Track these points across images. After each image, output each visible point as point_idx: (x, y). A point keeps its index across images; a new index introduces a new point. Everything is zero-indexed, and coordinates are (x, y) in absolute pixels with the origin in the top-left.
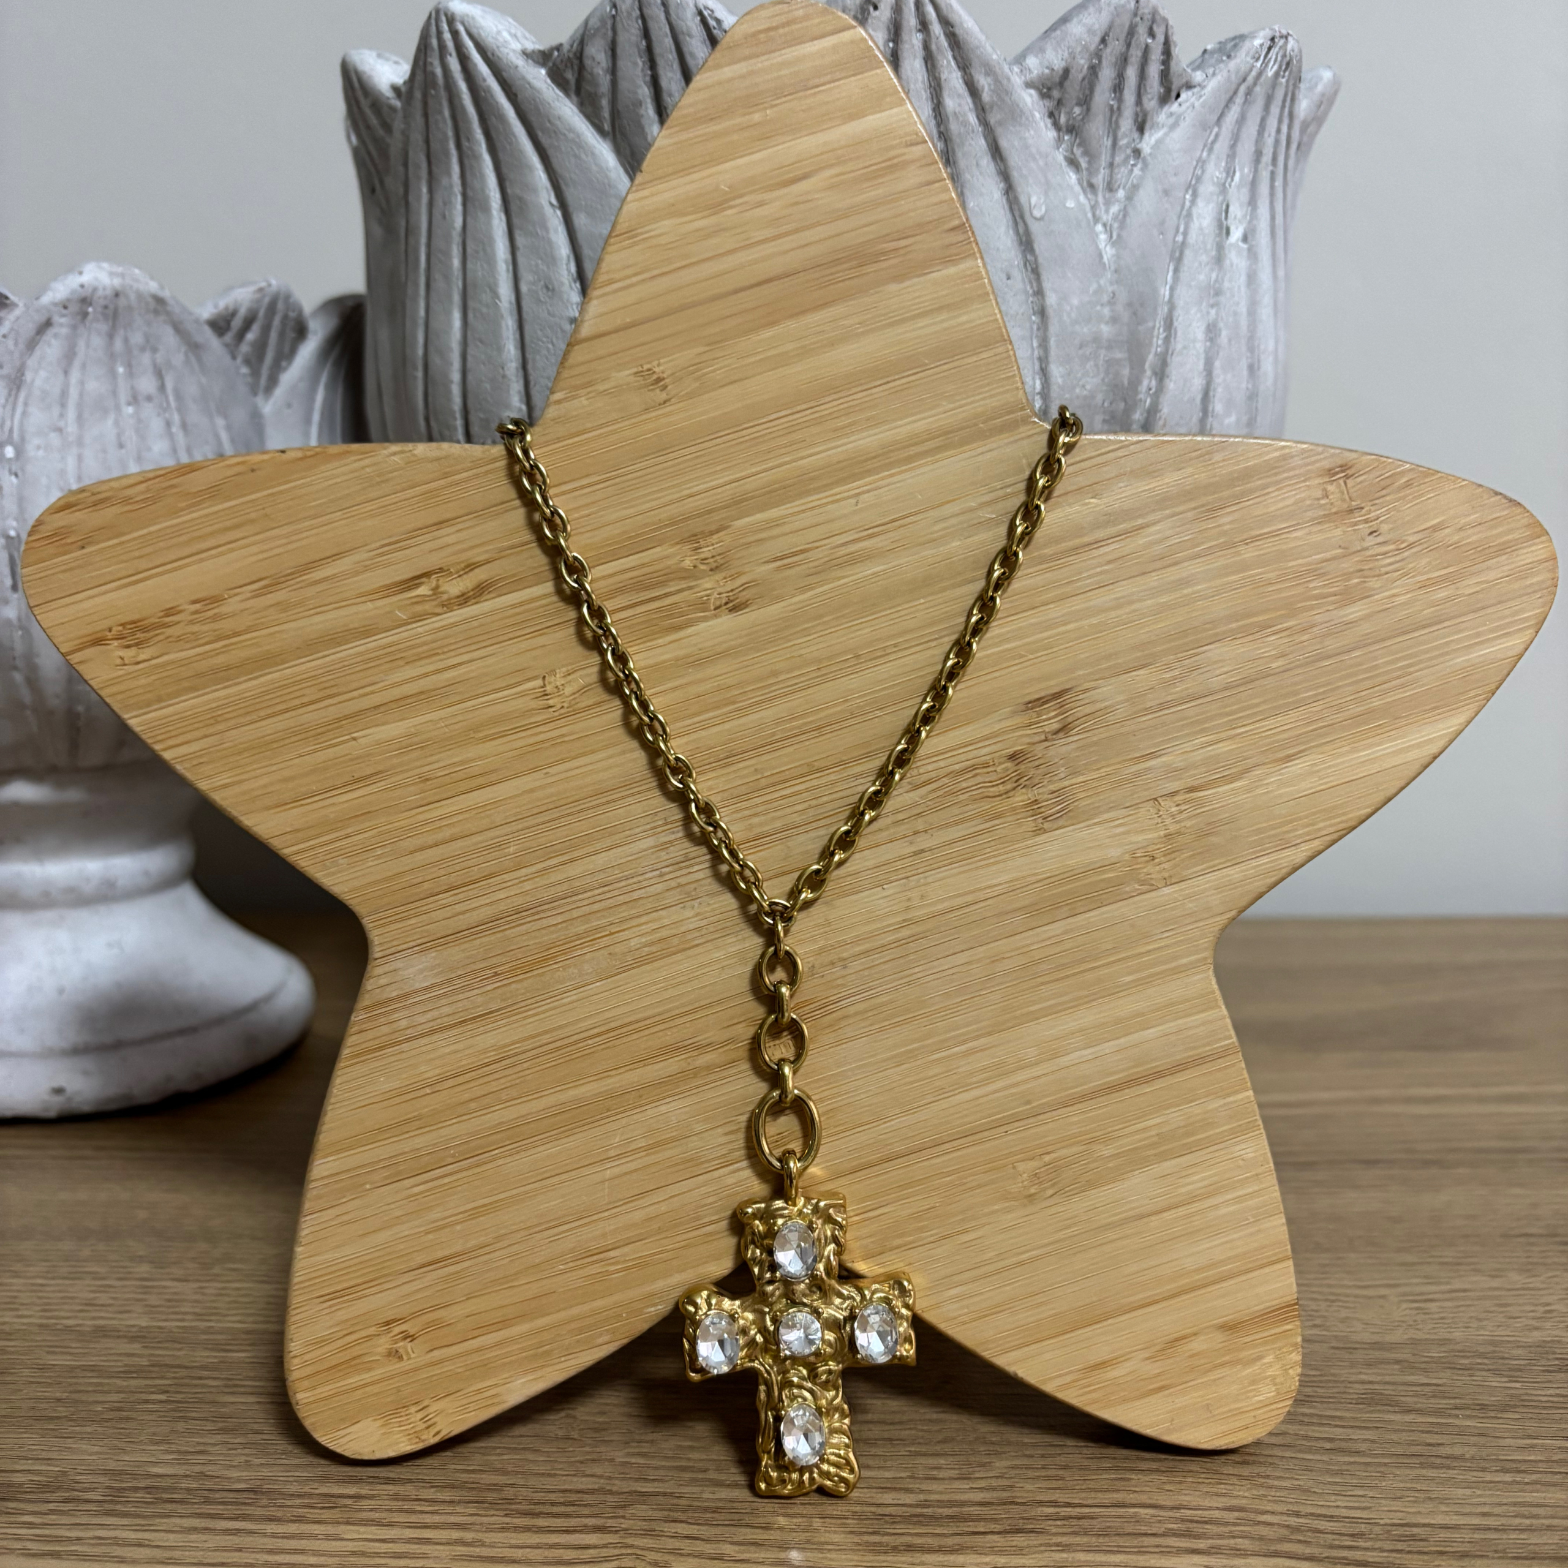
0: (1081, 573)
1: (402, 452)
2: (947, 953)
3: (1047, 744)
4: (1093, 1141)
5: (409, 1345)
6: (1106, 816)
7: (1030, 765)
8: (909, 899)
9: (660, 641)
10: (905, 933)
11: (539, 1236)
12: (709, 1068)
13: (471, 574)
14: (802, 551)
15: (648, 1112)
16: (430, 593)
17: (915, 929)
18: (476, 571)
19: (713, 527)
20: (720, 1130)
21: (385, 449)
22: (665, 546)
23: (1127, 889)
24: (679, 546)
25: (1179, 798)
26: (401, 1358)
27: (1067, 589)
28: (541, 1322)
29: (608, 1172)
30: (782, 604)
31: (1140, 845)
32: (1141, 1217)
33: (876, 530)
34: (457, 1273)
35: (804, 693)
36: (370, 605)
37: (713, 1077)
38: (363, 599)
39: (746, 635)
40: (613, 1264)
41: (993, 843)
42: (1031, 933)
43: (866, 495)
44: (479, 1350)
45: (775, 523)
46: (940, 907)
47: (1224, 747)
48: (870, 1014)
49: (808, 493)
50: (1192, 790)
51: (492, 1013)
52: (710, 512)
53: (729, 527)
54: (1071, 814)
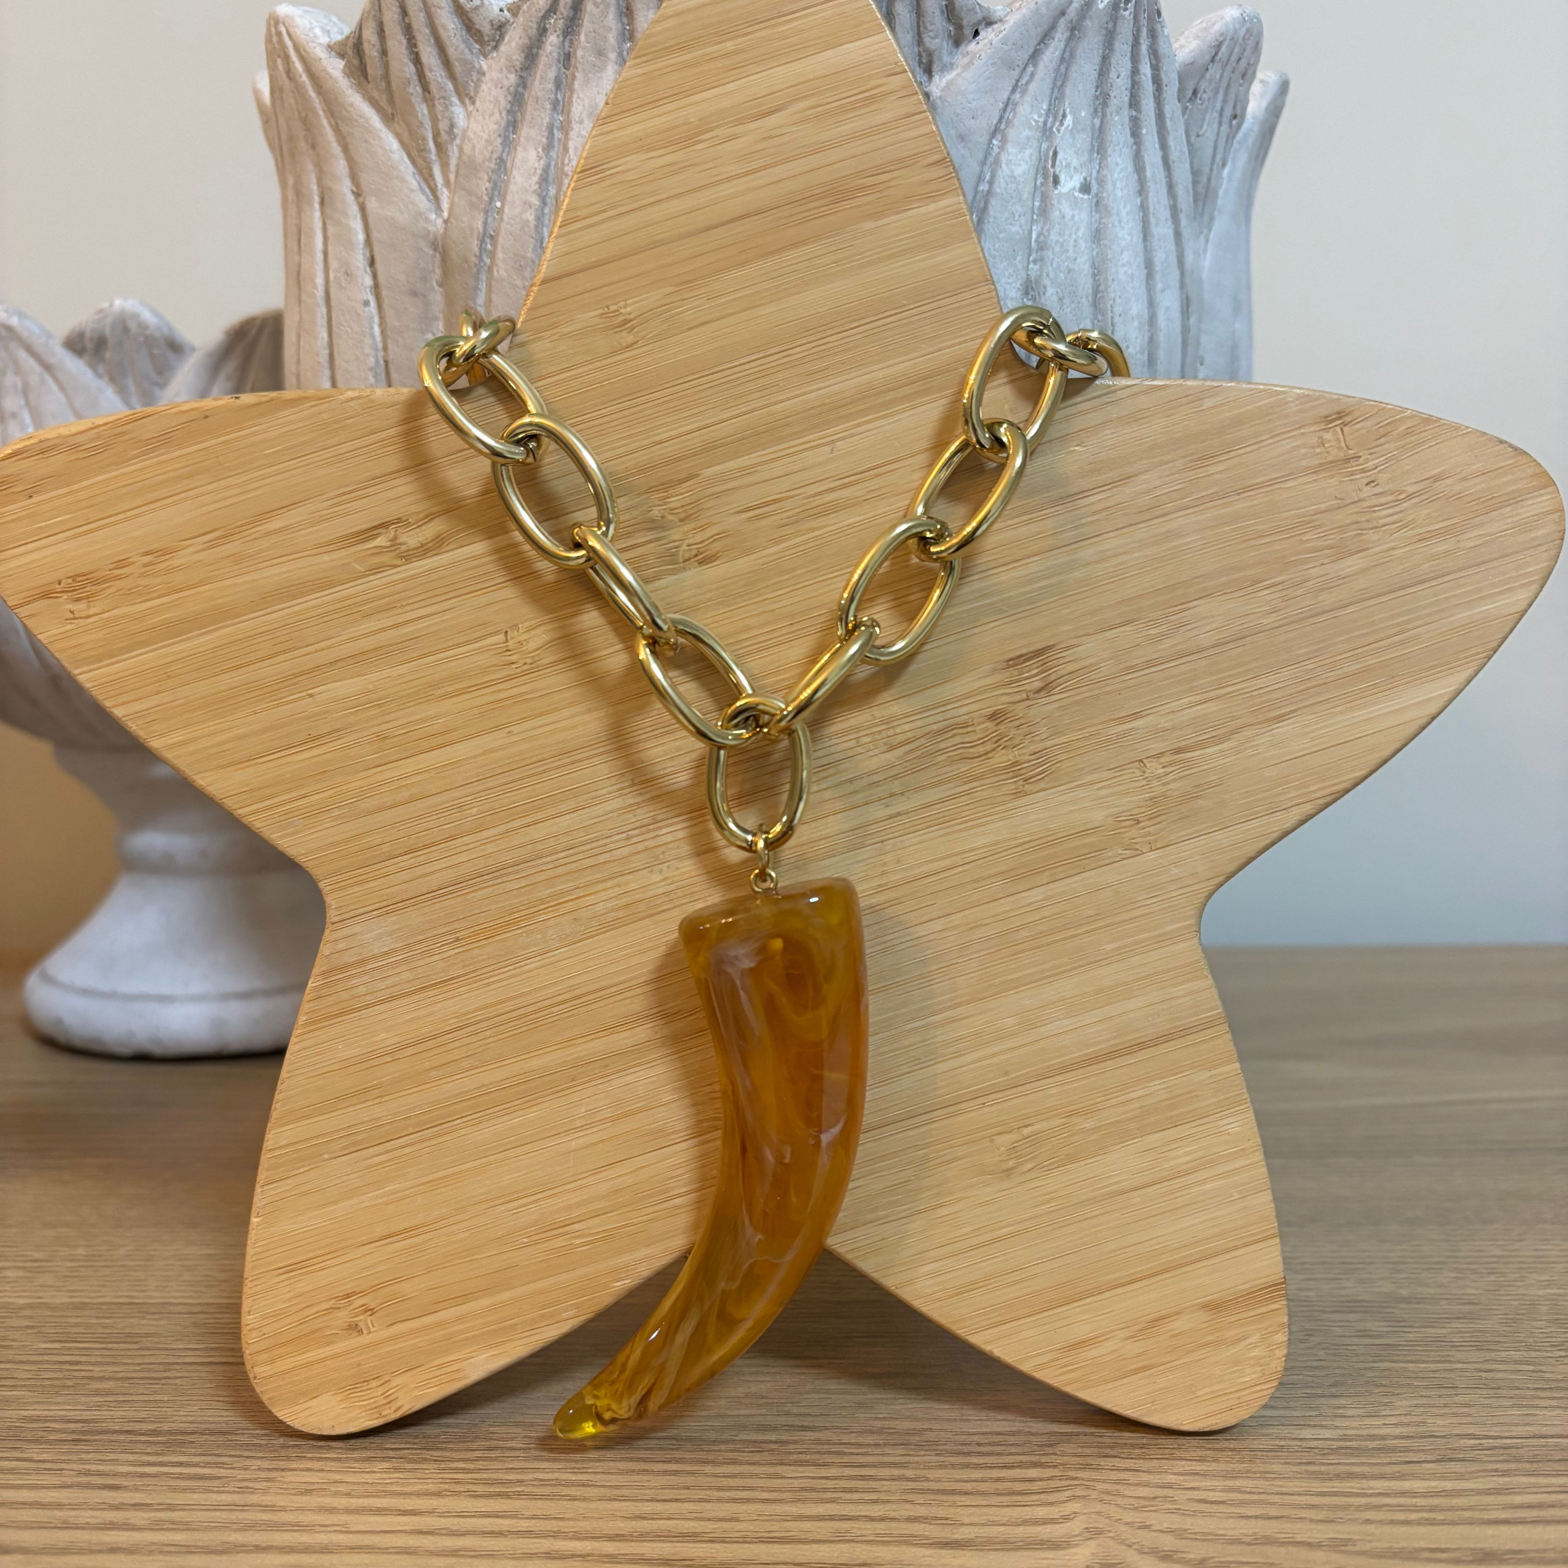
0: (1066, 524)
2: (923, 920)
3: (1028, 703)
4: (1076, 1113)
6: (1089, 778)
7: (1010, 725)
8: (884, 864)
10: (879, 899)
11: (504, 1207)
12: (677, 1038)
14: (775, 501)
15: (615, 1082)
16: (389, 544)
19: (683, 476)
23: (1110, 854)
24: (645, 496)
25: (1165, 759)
27: (1053, 541)
29: (573, 1143)
30: (753, 557)
31: (1122, 809)
32: (1122, 1193)
33: (852, 479)
35: (776, 649)
36: (325, 557)
38: (319, 551)
39: (717, 589)
41: (971, 806)
42: (1011, 899)
43: (842, 443)
45: (747, 471)
46: (912, 873)
47: (1209, 708)
49: (780, 440)
50: (1179, 751)
51: (452, 979)
52: (679, 459)
53: (696, 476)
54: (1051, 776)
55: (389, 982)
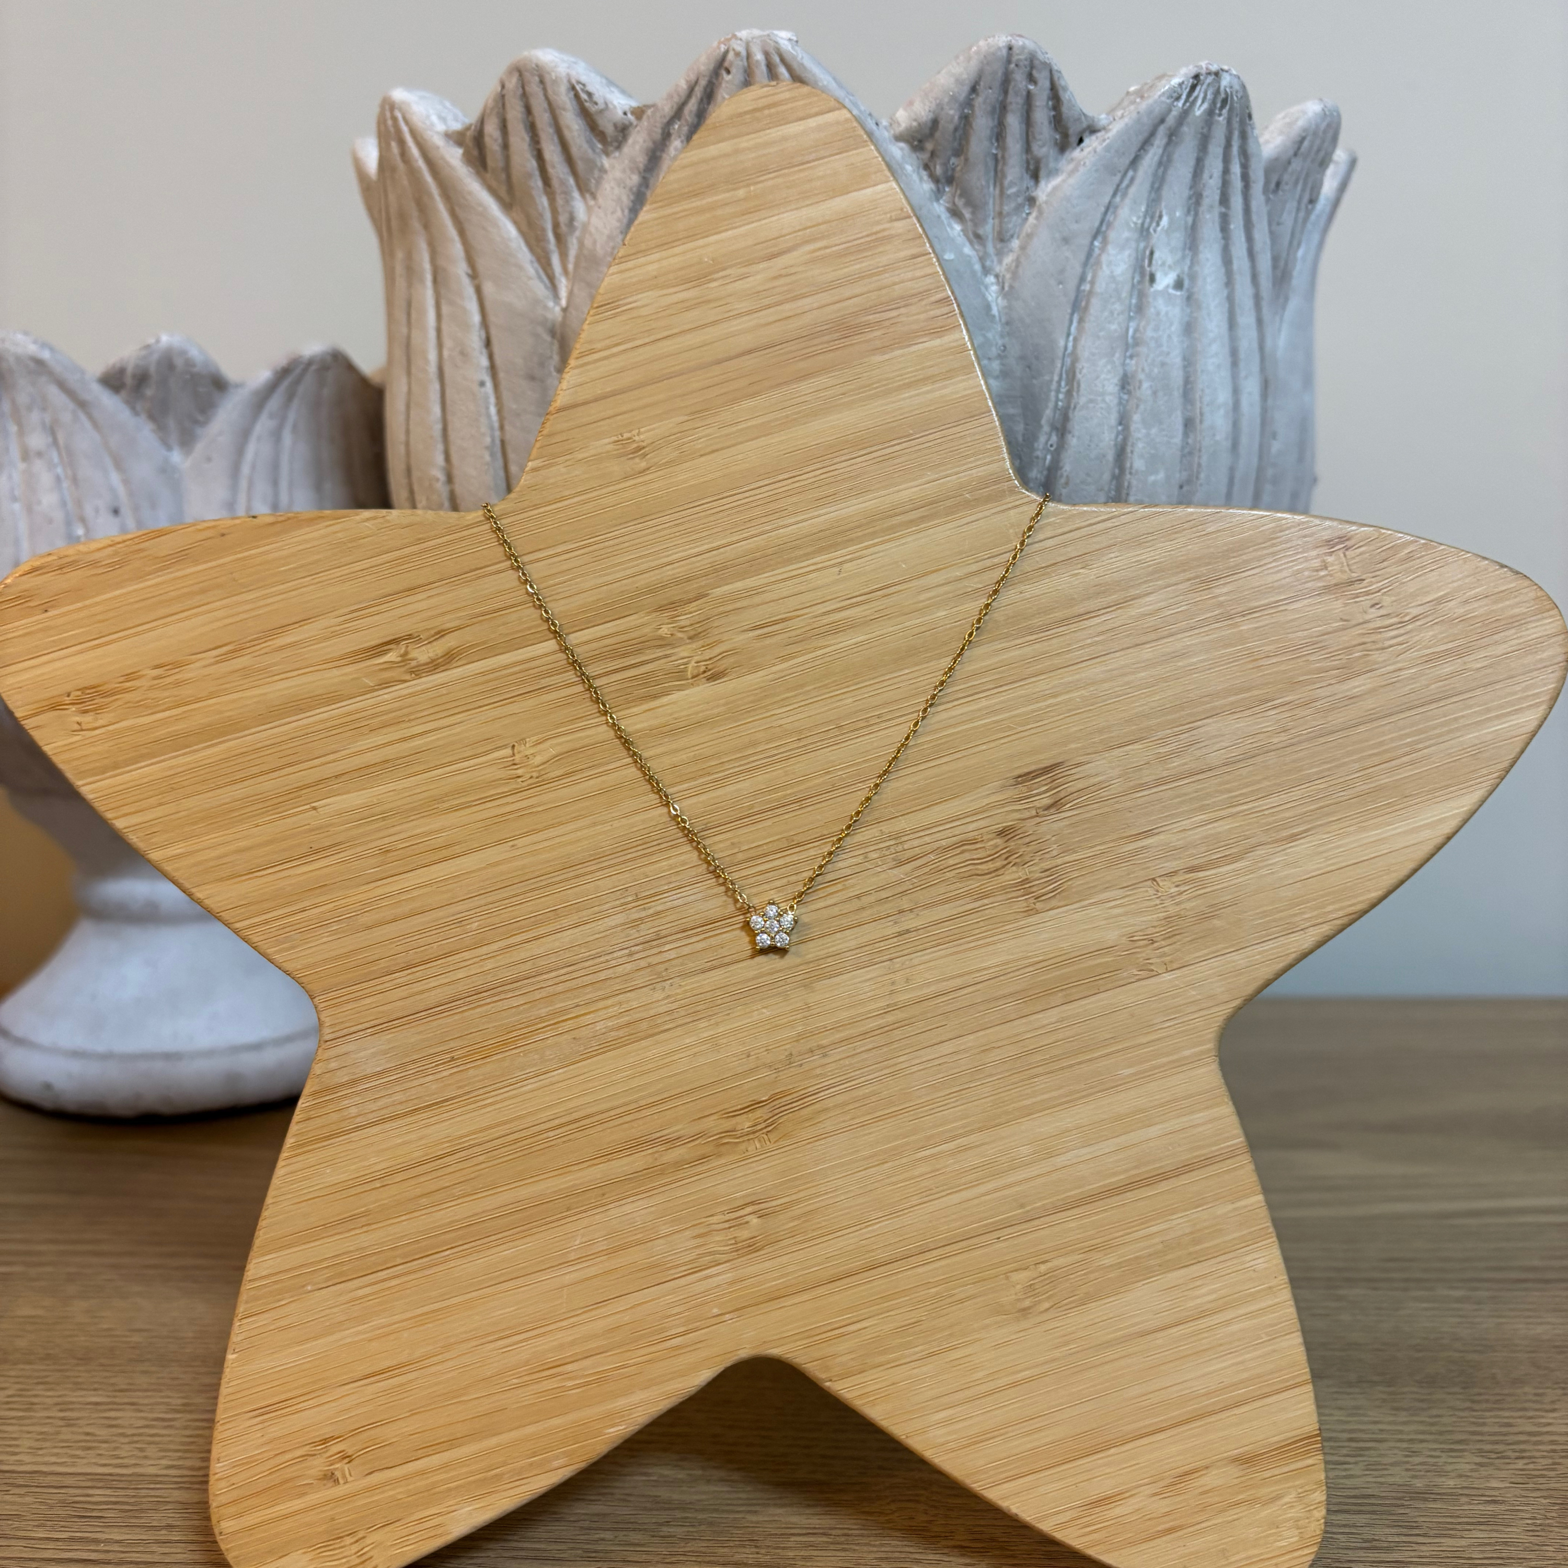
0: (1069, 645)
1: (375, 518)
2: (934, 1041)
3: (1038, 820)
5: (346, 1467)
6: (1101, 897)
7: (1020, 842)
8: (893, 983)
9: (635, 710)
10: (890, 1018)
11: (492, 1346)
12: (678, 1165)
13: (440, 641)
14: (784, 620)
15: (612, 1212)
16: (399, 659)
17: (899, 1015)
18: (447, 637)
19: (691, 595)
20: (687, 1233)
21: (357, 515)
22: (641, 614)
23: (1125, 975)
24: (654, 615)
25: (1176, 879)
26: (337, 1481)
27: (1057, 661)
28: (494, 1441)
29: (567, 1277)
30: (761, 673)
31: (1137, 928)
33: (859, 599)
34: (402, 1385)
35: (784, 764)
36: (336, 672)
37: (681, 1175)
38: (330, 665)
39: (724, 705)
40: (570, 1379)
41: (982, 924)
42: (1024, 1020)
43: (849, 564)
44: (422, 1473)
45: (756, 591)
46: (926, 991)
47: (1223, 827)
48: (851, 1107)
49: (789, 561)
50: (1192, 870)
51: (447, 1100)
52: (688, 580)
53: (707, 595)
54: (1063, 894)
55: (380, 1103)
